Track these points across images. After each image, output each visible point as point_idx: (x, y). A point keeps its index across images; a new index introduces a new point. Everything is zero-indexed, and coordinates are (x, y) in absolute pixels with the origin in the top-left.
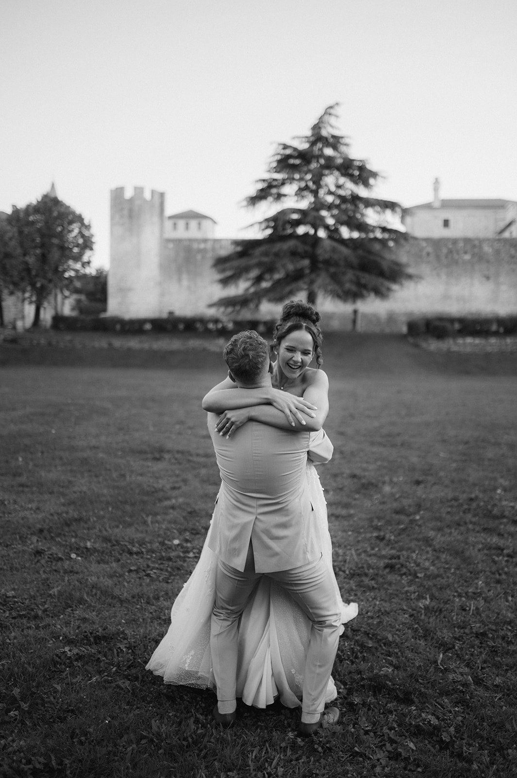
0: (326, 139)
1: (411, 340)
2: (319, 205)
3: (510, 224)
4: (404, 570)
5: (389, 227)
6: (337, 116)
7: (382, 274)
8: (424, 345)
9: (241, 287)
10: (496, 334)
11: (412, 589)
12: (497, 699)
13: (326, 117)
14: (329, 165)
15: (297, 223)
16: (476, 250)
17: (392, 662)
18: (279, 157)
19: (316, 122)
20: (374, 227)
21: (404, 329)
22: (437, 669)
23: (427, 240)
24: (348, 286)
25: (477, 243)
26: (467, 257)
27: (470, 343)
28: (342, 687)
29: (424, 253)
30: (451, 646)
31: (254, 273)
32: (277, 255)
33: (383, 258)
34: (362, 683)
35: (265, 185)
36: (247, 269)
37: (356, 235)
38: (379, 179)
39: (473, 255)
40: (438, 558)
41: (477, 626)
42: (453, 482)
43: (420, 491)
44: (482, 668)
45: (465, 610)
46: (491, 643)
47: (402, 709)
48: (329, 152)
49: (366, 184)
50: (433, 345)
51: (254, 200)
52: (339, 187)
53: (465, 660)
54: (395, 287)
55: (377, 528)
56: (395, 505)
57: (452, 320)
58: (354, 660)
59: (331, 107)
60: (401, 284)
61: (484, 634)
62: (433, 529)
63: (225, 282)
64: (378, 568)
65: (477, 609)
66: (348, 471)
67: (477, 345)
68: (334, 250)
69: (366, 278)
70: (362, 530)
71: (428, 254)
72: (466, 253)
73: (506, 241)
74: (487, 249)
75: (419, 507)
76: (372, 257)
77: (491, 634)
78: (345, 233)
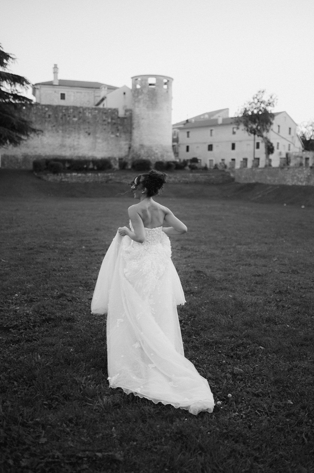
1: (35, 174)
3: (103, 100)
5: (19, 94)
7: (13, 128)
8: (45, 177)
10: (92, 170)
16: (81, 115)
23: (49, 106)
25: (81, 110)
26: (76, 119)
27: (75, 176)
29: (47, 116)
33: (14, 117)
39: (79, 119)
49: (2, 64)
50: (51, 178)
54: (23, 137)
57: (64, 161)
60: (28, 136)
67: (80, 177)
71: (49, 116)
72: (74, 117)
73: (100, 110)
74: (88, 115)
76: (6, 115)
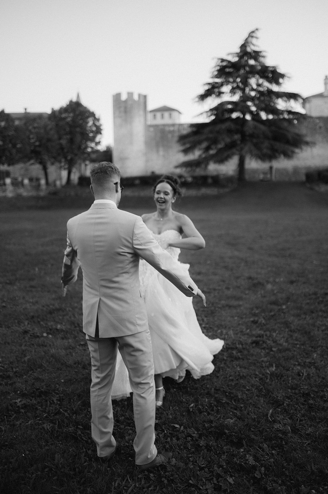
0: (250, 53)
1: (308, 185)
2: (245, 98)
4: (265, 345)
5: (293, 110)
6: (257, 38)
7: (288, 142)
8: (317, 188)
9: (196, 155)
11: (265, 359)
12: (306, 445)
13: (250, 39)
14: (253, 71)
15: (231, 111)
17: (237, 414)
18: (218, 68)
19: (243, 43)
20: (283, 111)
21: (304, 178)
22: (267, 420)
23: (320, 118)
24: (265, 151)
28: (196, 432)
29: (318, 127)
30: (281, 403)
31: (204, 145)
32: (218, 132)
33: (289, 131)
34: (210, 430)
35: (210, 87)
36: (199, 142)
37: (271, 117)
38: (286, 79)
40: (291, 336)
41: (305, 388)
42: (316, 281)
43: (292, 289)
44: (301, 421)
45: (300, 375)
46: (311, 402)
47: (233, 451)
48: (252, 62)
49: (278, 83)
50: (323, 188)
51: (203, 97)
52: (259, 85)
53: (290, 414)
54: (297, 150)
55: (255, 315)
56: (273, 298)
58: (210, 412)
59: (253, 32)
60: (301, 149)
61: (308, 394)
62: (293, 315)
63: (186, 151)
64: (246, 344)
65: (309, 375)
66: (247, 275)
68: (255, 128)
69: (278, 145)
70: (244, 316)
71: (320, 128)
75: (288, 299)
76: (281, 131)
77: (313, 394)
78: (264, 116)
